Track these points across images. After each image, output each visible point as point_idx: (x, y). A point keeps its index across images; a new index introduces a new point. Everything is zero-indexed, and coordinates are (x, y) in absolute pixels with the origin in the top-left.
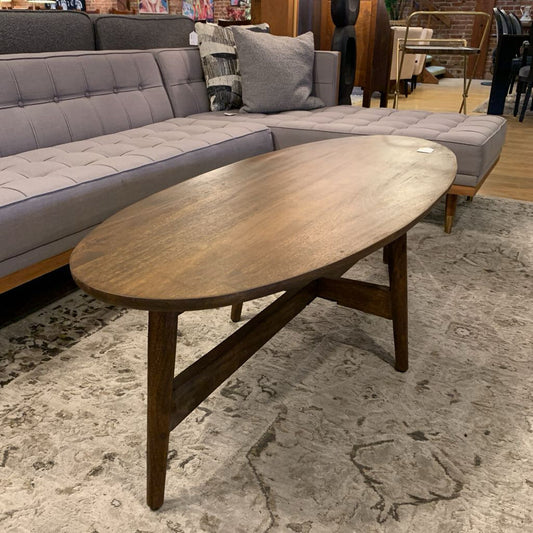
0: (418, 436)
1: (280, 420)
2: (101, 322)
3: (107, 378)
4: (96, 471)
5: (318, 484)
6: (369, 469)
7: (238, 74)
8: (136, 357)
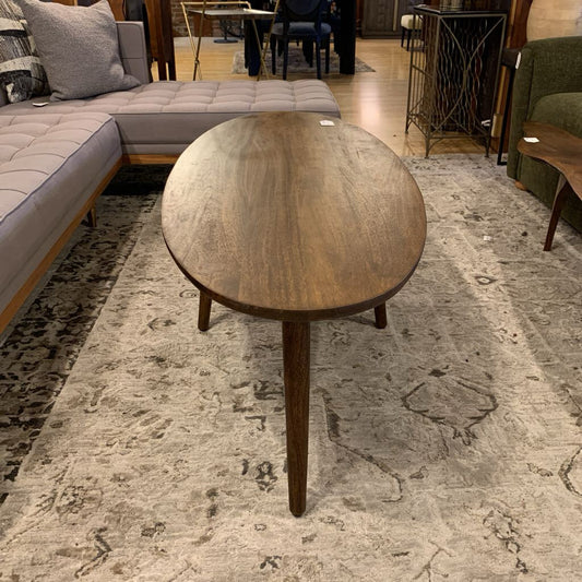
0: (436, 373)
1: (328, 401)
2: (59, 376)
3: (128, 426)
4: (213, 511)
5: (402, 437)
6: (427, 411)
7: (35, 54)
8: (136, 396)
